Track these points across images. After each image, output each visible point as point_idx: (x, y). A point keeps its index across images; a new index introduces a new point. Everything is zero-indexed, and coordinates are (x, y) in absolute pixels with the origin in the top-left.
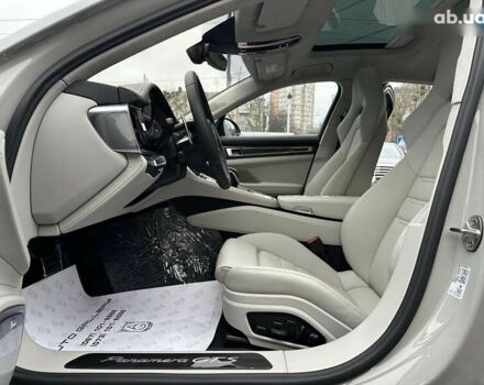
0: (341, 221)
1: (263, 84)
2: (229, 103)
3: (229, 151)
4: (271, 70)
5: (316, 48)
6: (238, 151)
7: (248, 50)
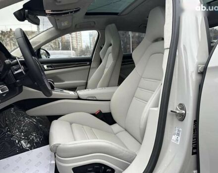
0: (110, 100)
1: (61, 31)
2: (42, 41)
3: (45, 66)
4: (65, 24)
5: (87, 14)
6: (51, 66)
7: (51, 14)
